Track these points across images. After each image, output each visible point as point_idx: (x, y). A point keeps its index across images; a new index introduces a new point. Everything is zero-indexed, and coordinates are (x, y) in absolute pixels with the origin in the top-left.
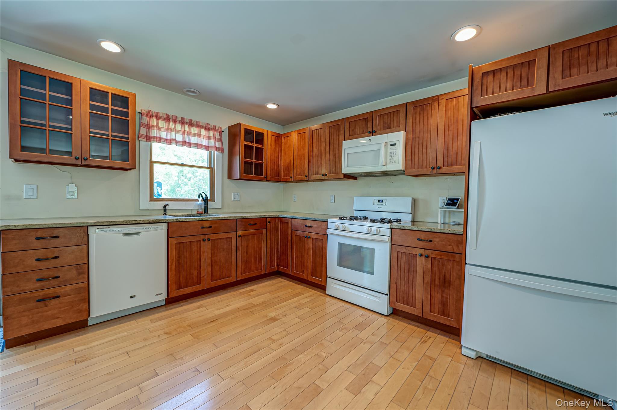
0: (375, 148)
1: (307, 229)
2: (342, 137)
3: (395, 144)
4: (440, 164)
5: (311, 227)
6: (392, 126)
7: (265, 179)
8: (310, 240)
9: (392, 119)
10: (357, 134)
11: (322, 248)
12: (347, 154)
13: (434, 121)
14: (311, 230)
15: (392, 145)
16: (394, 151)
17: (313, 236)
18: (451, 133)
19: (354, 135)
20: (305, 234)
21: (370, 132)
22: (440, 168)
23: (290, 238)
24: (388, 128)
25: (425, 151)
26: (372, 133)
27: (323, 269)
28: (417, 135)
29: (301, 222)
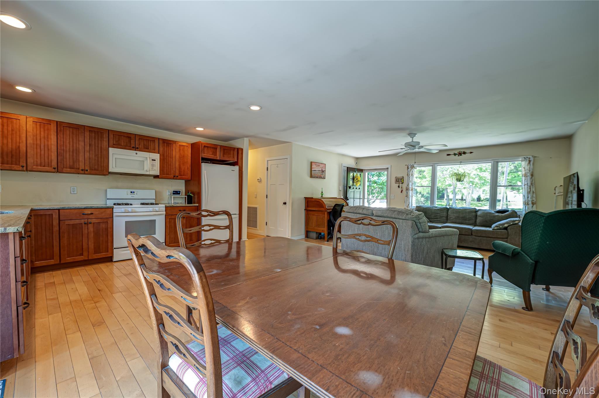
0: (141, 159)
1: (86, 217)
2: (105, 143)
3: (155, 160)
4: (177, 175)
5: (92, 214)
6: (149, 148)
8: (90, 226)
9: (149, 144)
10: (121, 145)
11: (107, 229)
12: (116, 158)
13: (174, 153)
14: (91, 216)
15: (152, 160)
16: (155, 164)
17: (94, 221)
19: (118, 145)
20: (83, 221)
21: (133, 148)
22: (177, 177)
24: (146, 149)
25: (169, 167)
26: (135, 148)
27: (109, 244)
28: (165, 157)
29: (76, 211)
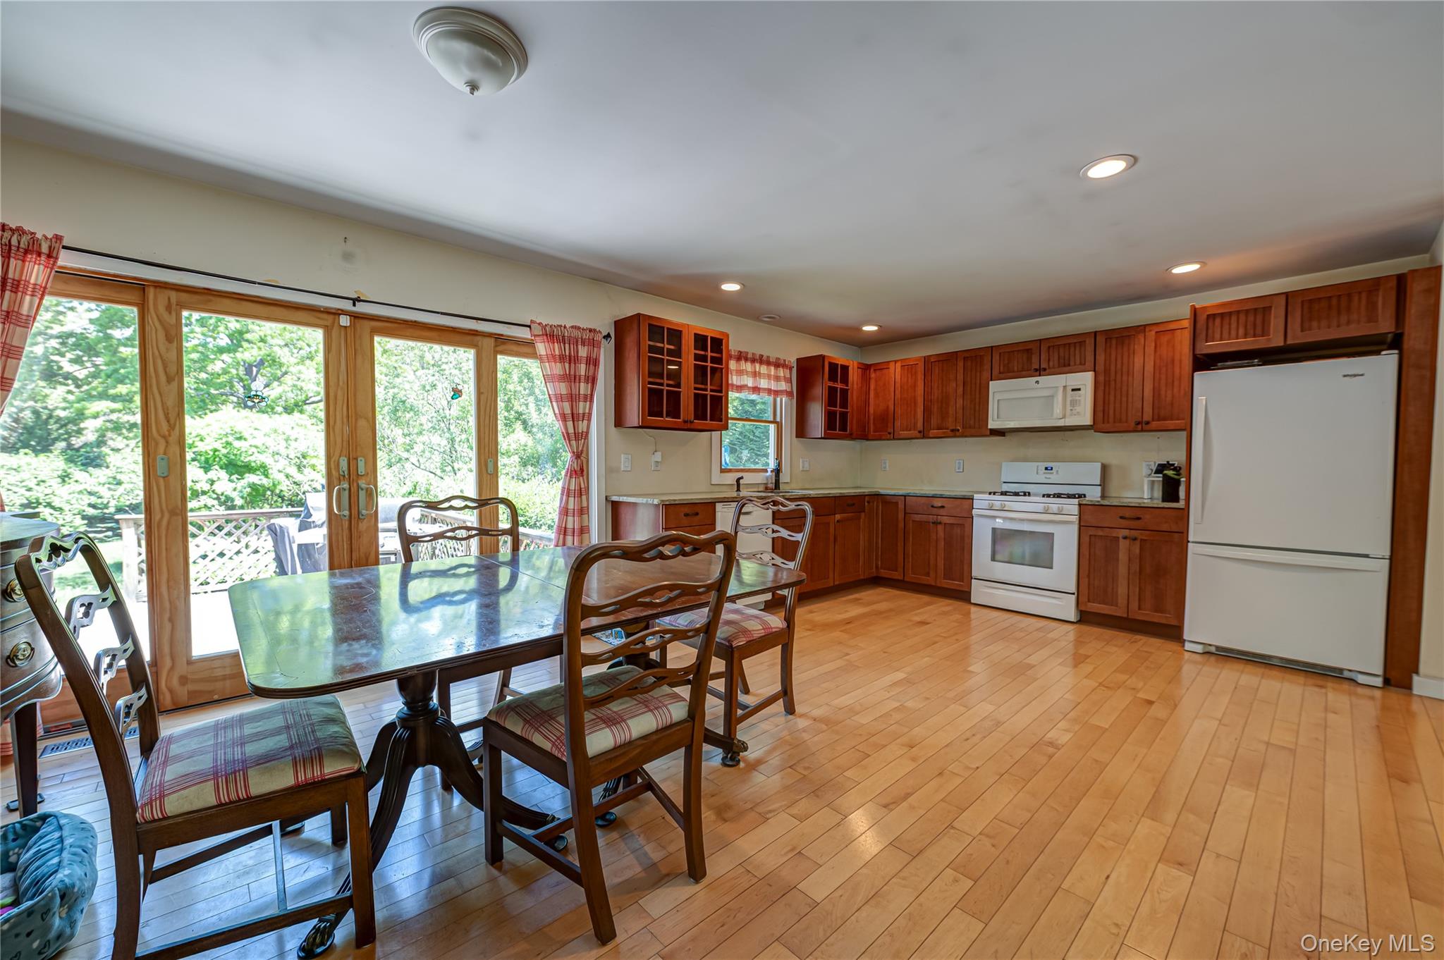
0: (1046, 393)
1: (935, 511)
2: (986, 374)
3: (1079, 389)
4: (1147, 417)
5: (943, 507)
6: (1072, 363)
7: (851, 437)
8: (940, 528)
9: (1072, 353)
10: (1014, 372)
11: (962, 538)
12: (998, 401)
13: (1138, 361)
14: (942, 512)
15: (1073, 390)
16: (1077, 398)
17: (946, 520)
18: (1163, 377)
19: (1008, 373)
20: (931, 518)
21: (1036, 370)
22: (1148, 423)
23: (901, 525)
24: (1065, 366)
25: (1124, 399)
26: (1040, 371)
27: (966, 567)
28: (1113, 377)
29: (923, 500)
